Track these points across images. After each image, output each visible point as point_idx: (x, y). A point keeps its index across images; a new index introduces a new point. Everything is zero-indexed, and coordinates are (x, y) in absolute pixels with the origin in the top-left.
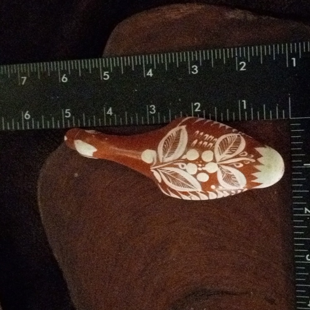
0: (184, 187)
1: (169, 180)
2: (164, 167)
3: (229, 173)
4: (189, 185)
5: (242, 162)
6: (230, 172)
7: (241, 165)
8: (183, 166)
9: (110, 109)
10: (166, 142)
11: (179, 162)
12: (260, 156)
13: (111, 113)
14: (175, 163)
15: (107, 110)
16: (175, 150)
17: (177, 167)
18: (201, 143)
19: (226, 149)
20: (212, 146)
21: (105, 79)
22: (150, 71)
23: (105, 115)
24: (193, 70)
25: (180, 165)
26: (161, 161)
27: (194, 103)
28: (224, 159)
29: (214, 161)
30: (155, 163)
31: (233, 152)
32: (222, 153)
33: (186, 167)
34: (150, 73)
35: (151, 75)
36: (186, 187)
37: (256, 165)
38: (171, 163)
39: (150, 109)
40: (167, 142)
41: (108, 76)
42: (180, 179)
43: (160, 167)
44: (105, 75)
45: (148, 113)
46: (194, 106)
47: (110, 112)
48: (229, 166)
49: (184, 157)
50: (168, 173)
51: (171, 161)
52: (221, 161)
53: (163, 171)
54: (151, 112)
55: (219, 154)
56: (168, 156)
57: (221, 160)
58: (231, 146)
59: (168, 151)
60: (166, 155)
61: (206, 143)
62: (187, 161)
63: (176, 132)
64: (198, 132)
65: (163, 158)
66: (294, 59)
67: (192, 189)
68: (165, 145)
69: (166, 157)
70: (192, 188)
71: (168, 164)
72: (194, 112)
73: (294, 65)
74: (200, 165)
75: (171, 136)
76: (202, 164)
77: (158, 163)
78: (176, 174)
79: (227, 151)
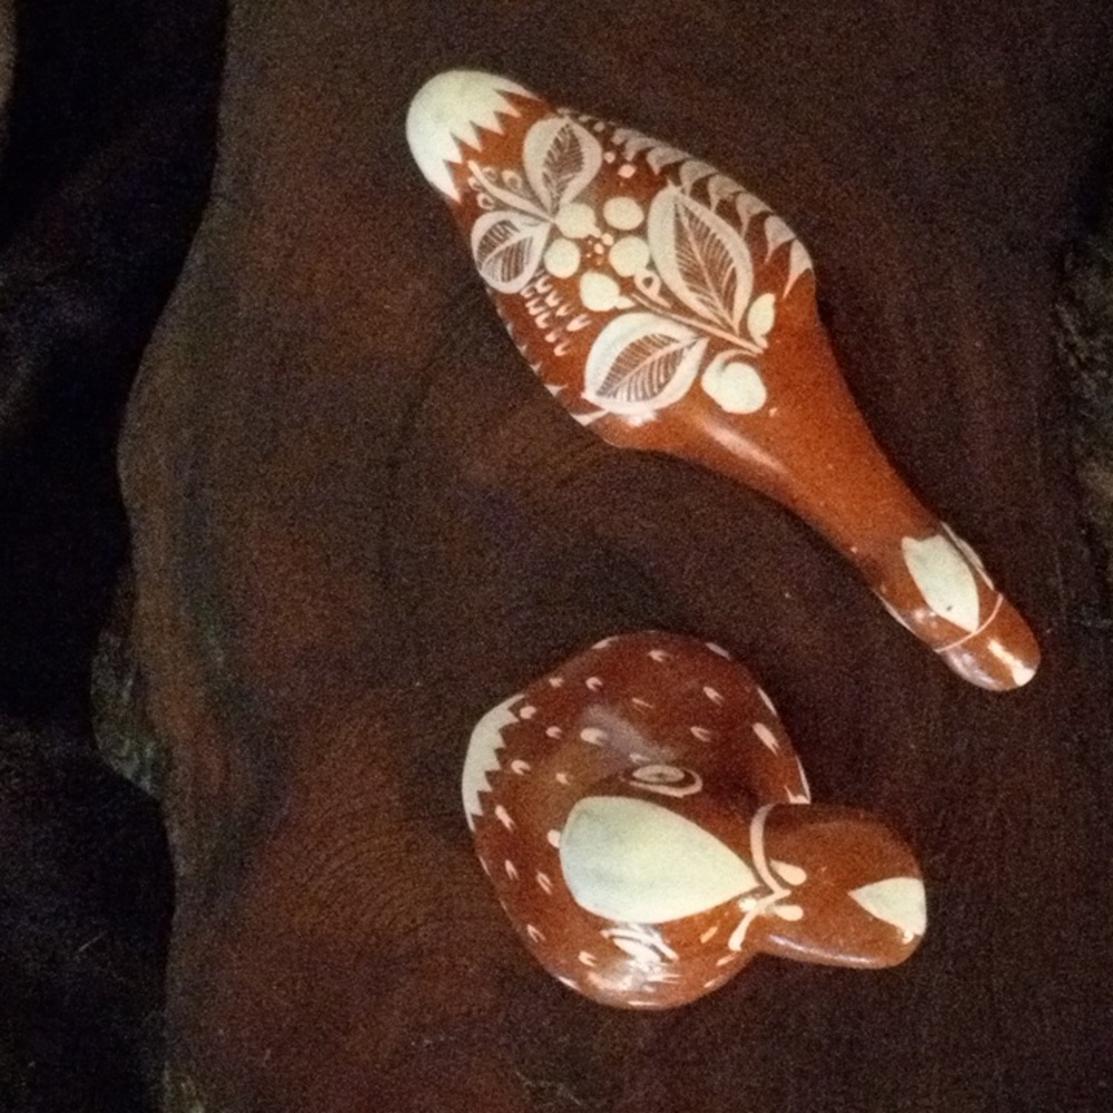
0: (708, 230)
1: (733, 277)
2: (709, 322)
4: (685, 221)
5: (500, 183)
6: (545, 176)
7: (508, 175)
8: (648, 282)
10: (656, 390)
11: (651, 302)
12: (451, 166)
14: (663, 308)
16: (639, 341)
18: (561, 312)
19: (513, 246)
20: (540, 277)
25: (653, 292)
26: (703, 344)
28: (530, 220)
29: (555, 234)
30: (732, 353)
31: (504, 223)
32: (525, 240)
33: (641, 274)
36: (703, 224)
37: (475, 152)
38: (674, 316)
40: (651, 387)
42: (693, 257)
48: (533, 193)
49: (626, 303)
50: (712, 298)
51: (671, 318)
52: (543, 220)
53: (725, 314)
55: (534, 243)
56: (671, 340)
57: (538, 222)
58: (501, 247)
59: (659, 354)
60: (673, 347)
61: (551, 301)
62: (627, 286)
63: (615, 395)
64: (559, 351)
65: (690, 347)
67: (691, 208)
68: (662, 380)
69: (677, 342)
70: (687, 209)
71: (685, 320)
74: (599, 249)
75: (633, 397)
76: (592, 249)
77: (715, 347)
79: (514, 239)
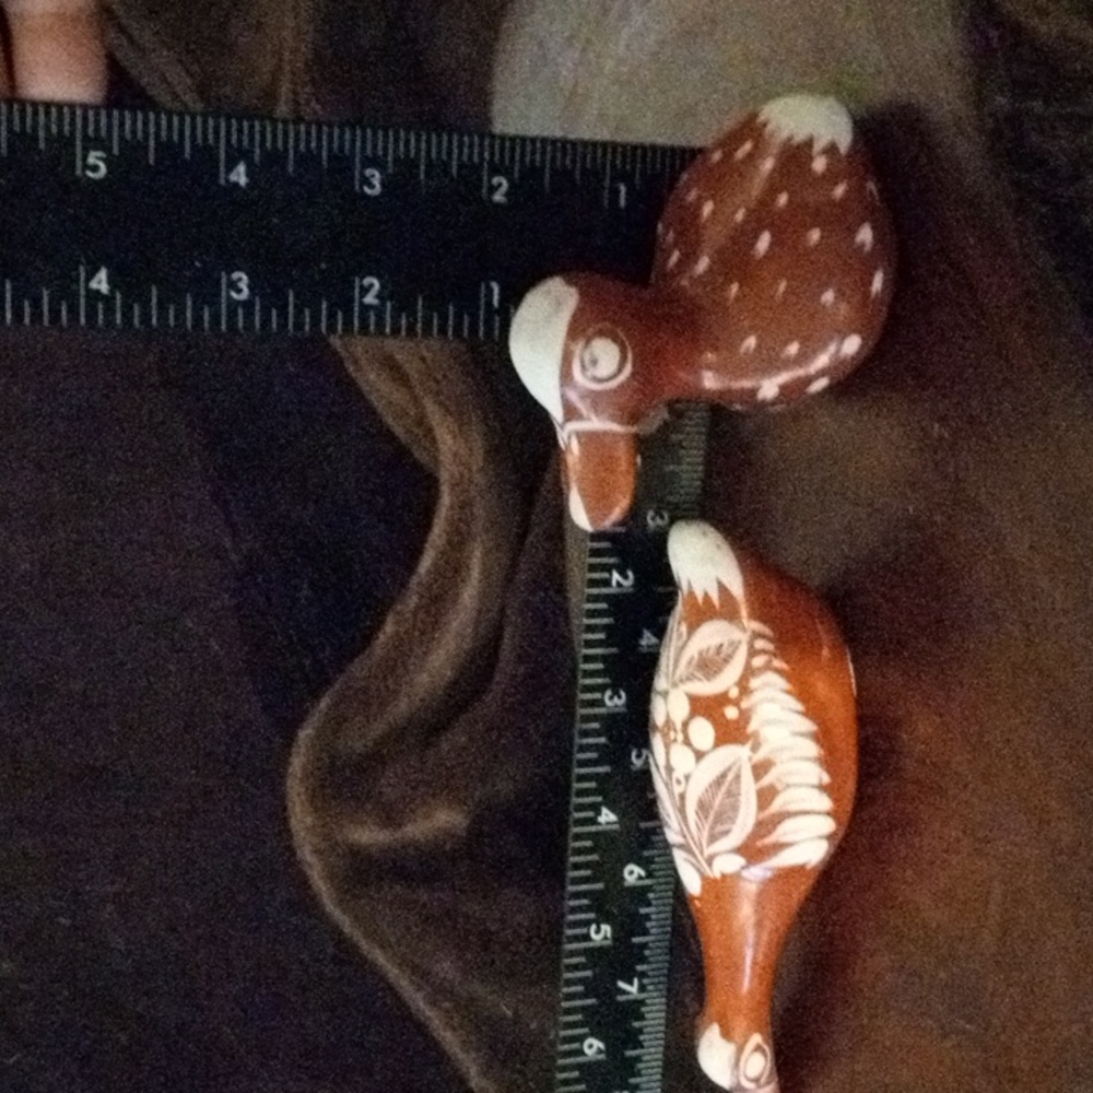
3: (695, 662)
9: (103, 275)
13: (104, 288)
15: (90, 276)
17: (682, 797)
21: (90, 174)
22: (241, 168)
23: (83, 292)
24: (367, 181)
27: (362, 278)
34: (240, 175)
35: (243, 181)
39: (233, 285)
41: (102, 166)
43: (695, 843)
44: (91, 160)
45: (224, 294)
46: (362, 287)
47: (101, 283)
54: (234, 295)
66: (623, 189)
72: (361, 303)
73: (622, 202)
78: (703, 807)
